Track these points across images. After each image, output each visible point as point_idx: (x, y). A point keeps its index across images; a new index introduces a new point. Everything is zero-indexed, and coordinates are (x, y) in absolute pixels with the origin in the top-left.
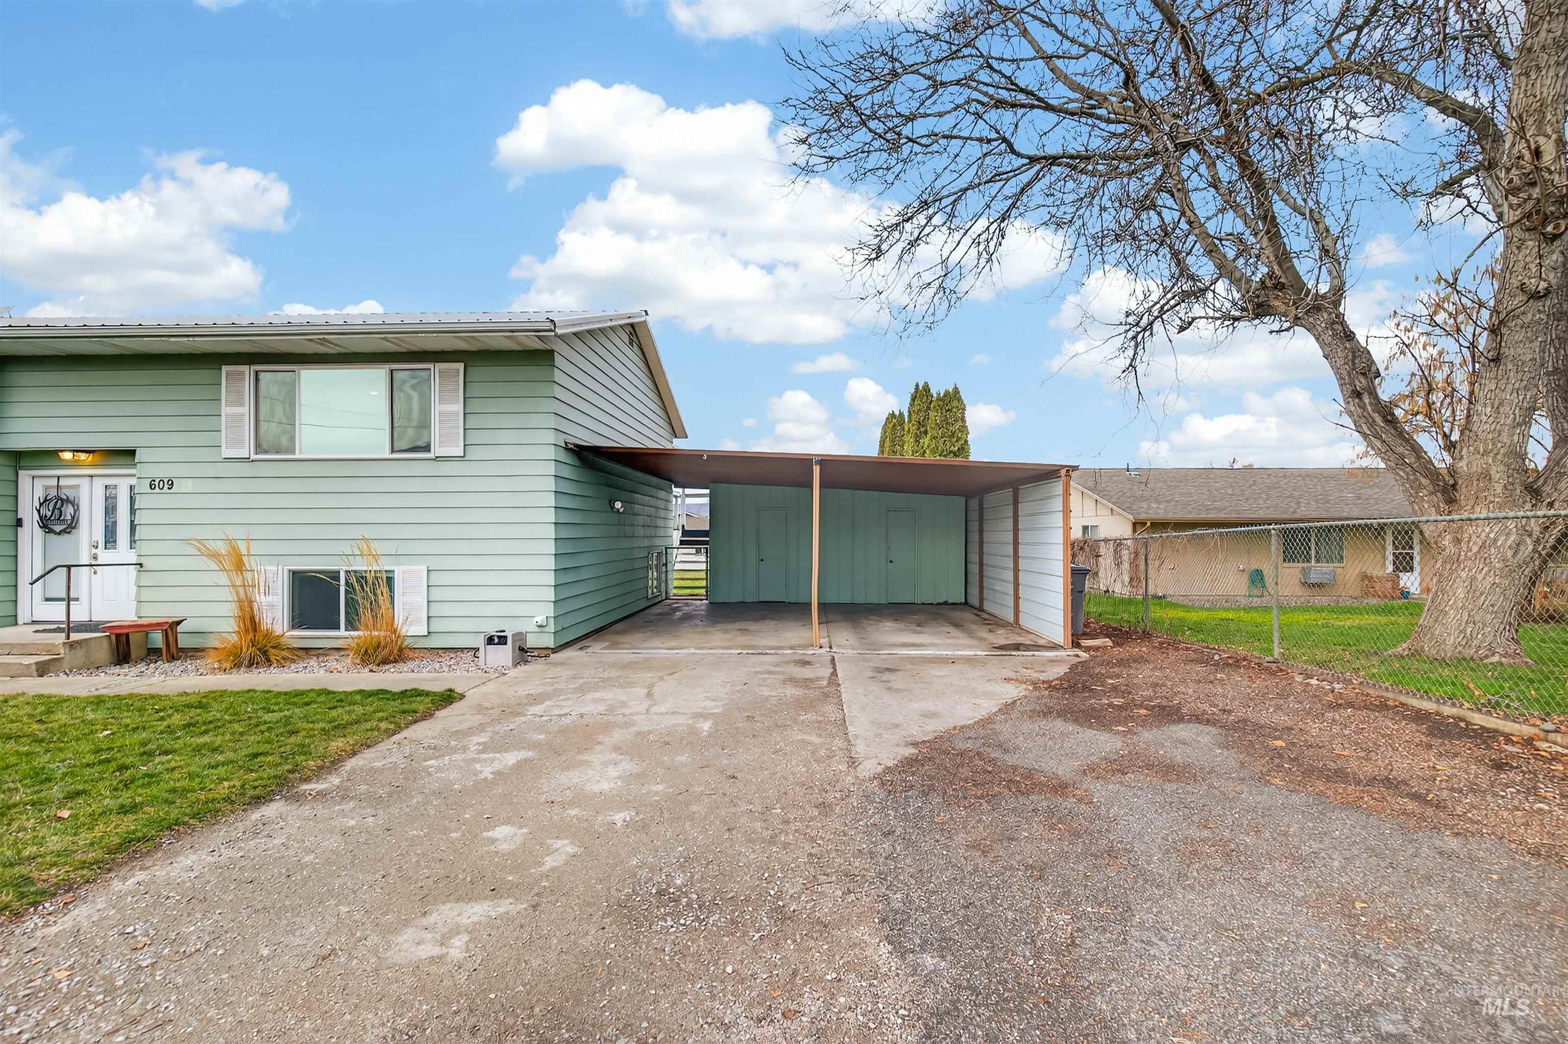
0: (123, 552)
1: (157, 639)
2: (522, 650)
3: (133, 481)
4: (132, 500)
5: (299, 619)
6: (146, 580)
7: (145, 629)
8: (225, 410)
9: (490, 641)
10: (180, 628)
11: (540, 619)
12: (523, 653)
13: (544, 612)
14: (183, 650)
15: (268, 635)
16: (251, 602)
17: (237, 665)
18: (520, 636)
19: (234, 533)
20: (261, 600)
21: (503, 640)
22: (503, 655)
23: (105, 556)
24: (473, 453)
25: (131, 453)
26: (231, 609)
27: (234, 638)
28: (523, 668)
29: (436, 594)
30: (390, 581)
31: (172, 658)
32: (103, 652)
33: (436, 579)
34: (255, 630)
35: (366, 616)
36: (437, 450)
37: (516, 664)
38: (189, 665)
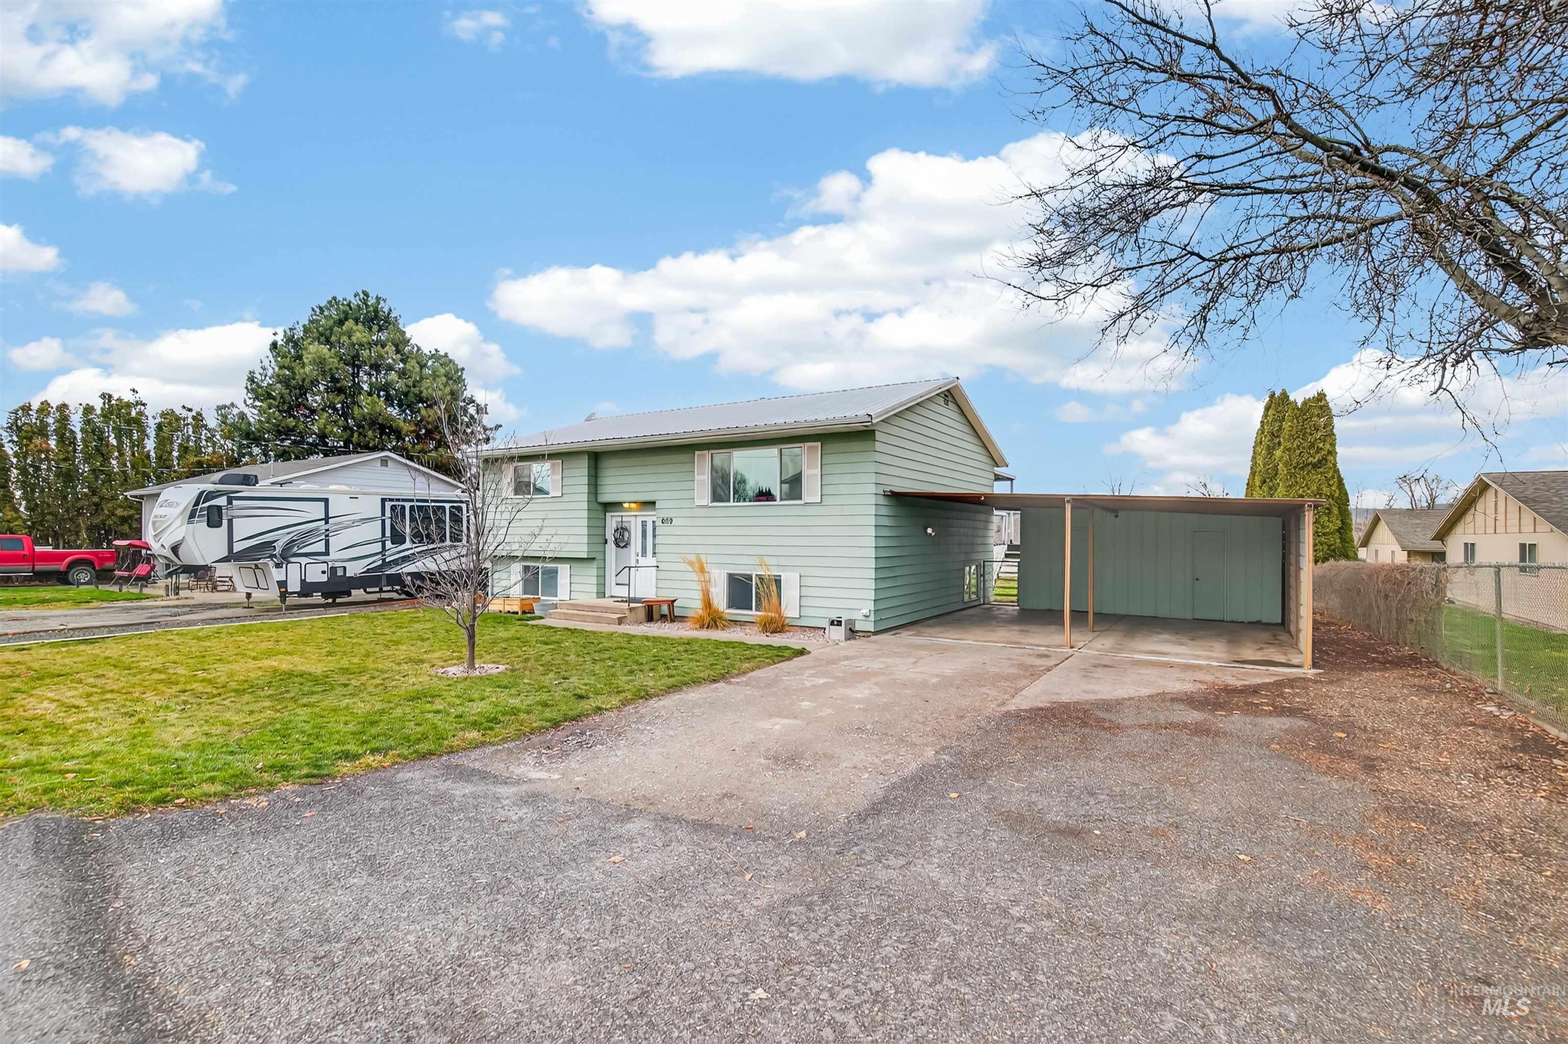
0: (650, 560)
1: (665, 609)
2: (850, 629)
3: (655, 519)
4: (654, 529)
5: (732, 604)
6: (662, 575)
7: (660, 603)
8: (697, 478)
9: (832, 623)
10: (675, 604)
11: (865, 611)
12: (852, 633)
13: (868, 607)
14: (676, 617)
15: (717, 611)
16: (708, 591)
17: (702, 627)
18: (851, 622)
19: (699, 550)
20: (713, 590)
21: (839, 623)
22: (838, 633)
23: (643, 561)
24: (827, 501)
25: (653, 503)
26: (698, 595)
27: (700, 612)
28: (852, 642)
29: (805, 592)
30: (778, 582)
31: (672, 621)
32: (642, 614)
33: (805, 581)
34: (710, 608)
35: (765, 603)
36: (806, 498)
37: (846, 640)
38: (680, 625)
